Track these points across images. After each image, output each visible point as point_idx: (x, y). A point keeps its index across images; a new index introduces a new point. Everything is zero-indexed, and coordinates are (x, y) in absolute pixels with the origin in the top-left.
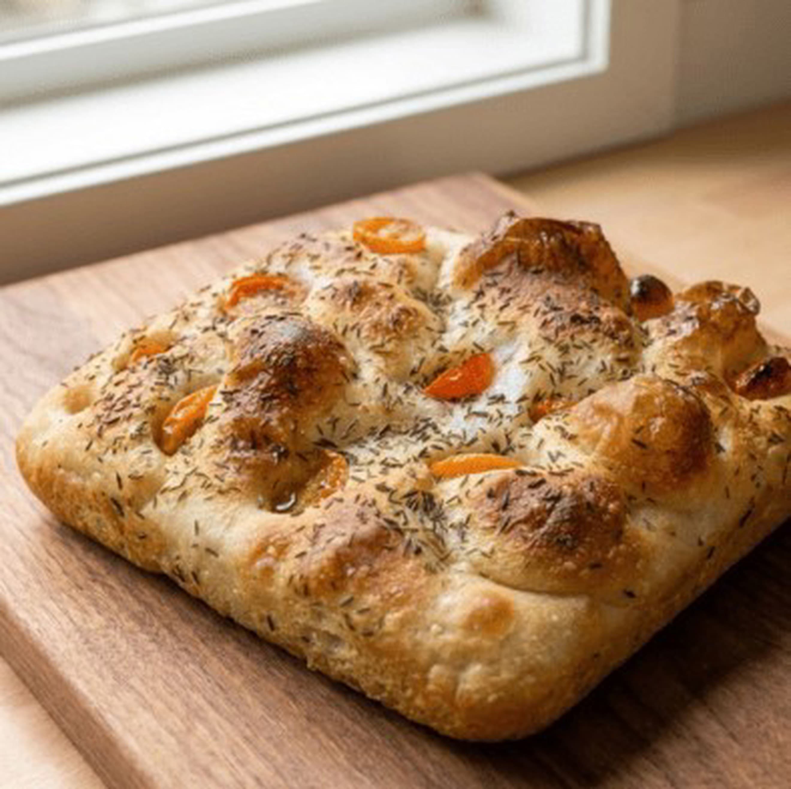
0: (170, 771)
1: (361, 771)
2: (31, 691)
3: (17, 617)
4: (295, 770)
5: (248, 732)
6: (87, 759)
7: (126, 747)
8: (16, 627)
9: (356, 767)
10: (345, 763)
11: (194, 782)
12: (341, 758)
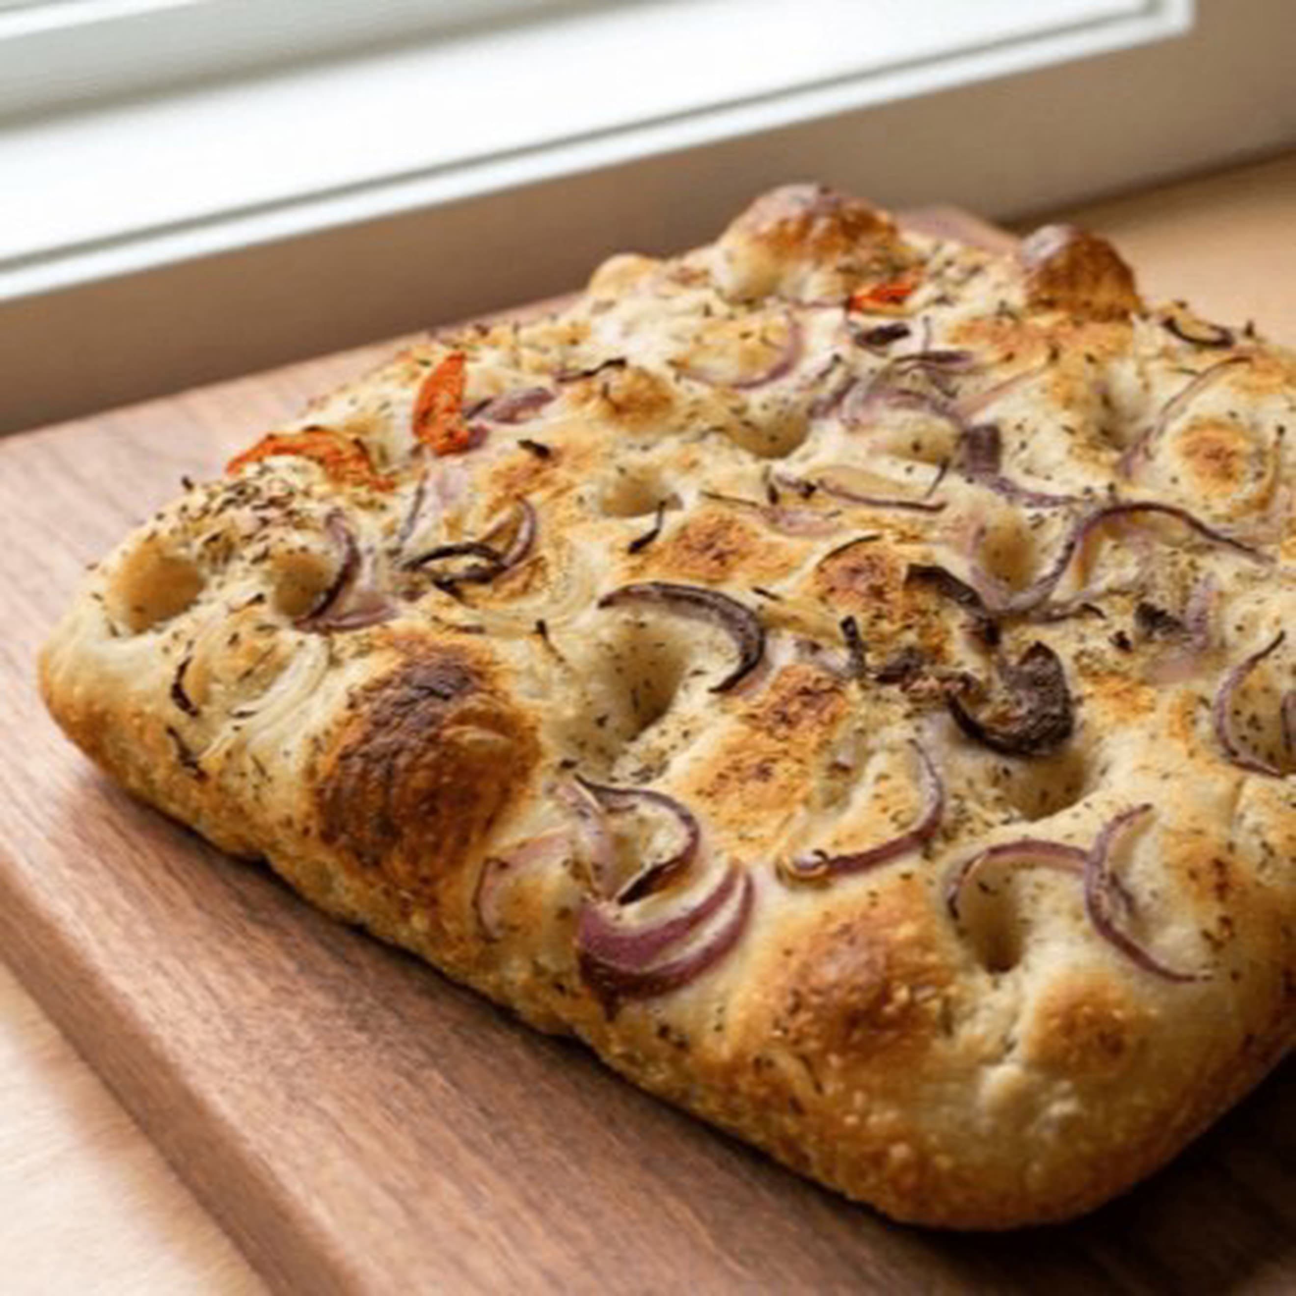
0: (390, 1264)
1: (741, 1263)
2: (137, 1121)
3: (111, 988)
4: (618, 1258)
5: (533, 1193)
6: (239, 1244)
7: (310, 1221)
8: (110, 1006)
9: (732, 1254)
10: (709, 1243)
11: (434, 1283)
12: (704, 1235)
